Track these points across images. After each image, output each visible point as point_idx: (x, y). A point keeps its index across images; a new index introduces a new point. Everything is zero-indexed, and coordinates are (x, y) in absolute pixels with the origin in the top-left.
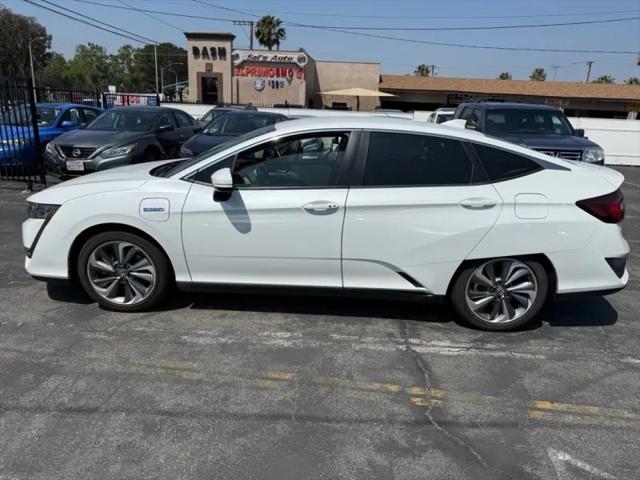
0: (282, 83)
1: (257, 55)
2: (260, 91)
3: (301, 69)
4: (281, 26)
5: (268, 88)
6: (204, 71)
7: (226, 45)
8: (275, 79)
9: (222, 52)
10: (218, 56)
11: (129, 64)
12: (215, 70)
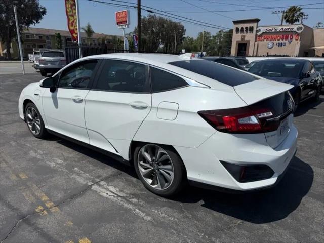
0: (285, 43)
1: (271, 29)
2: (271, 48)
3: (298, 35)
4: (301, 11)
5: (276, 47)
6: (240, 39)
7: (254, 25)
8: (281, 41)
9: (251, 29)
10: (249, 32)
11: (220, 40)
12: (246, 39)
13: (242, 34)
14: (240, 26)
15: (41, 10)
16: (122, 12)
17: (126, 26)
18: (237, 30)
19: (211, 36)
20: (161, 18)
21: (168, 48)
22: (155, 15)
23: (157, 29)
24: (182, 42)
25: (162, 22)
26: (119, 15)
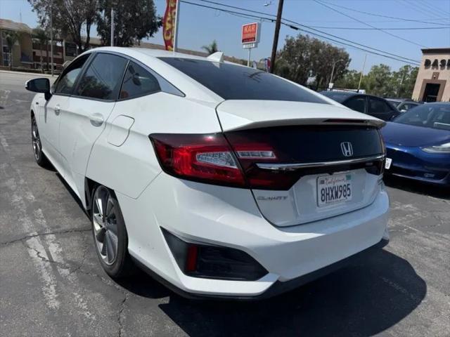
6: (430, 78)
10: (446, 67)
11: (404, 79)
12: (440, 78)
13: (435, 70)
14: (432, 58)
15: (158, 21)
16: (251, 25)
17: (254, 45)
18: (427, 63)
19: (391, 71)
20: (316, 40)
21: (320, 83)
22: (307, 35)
23: (307, 55)
24: (342, 77)
25: (317, 46)
26: (246, 29)
